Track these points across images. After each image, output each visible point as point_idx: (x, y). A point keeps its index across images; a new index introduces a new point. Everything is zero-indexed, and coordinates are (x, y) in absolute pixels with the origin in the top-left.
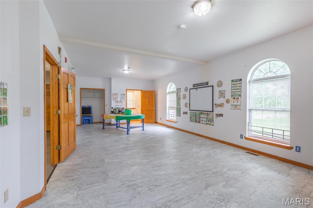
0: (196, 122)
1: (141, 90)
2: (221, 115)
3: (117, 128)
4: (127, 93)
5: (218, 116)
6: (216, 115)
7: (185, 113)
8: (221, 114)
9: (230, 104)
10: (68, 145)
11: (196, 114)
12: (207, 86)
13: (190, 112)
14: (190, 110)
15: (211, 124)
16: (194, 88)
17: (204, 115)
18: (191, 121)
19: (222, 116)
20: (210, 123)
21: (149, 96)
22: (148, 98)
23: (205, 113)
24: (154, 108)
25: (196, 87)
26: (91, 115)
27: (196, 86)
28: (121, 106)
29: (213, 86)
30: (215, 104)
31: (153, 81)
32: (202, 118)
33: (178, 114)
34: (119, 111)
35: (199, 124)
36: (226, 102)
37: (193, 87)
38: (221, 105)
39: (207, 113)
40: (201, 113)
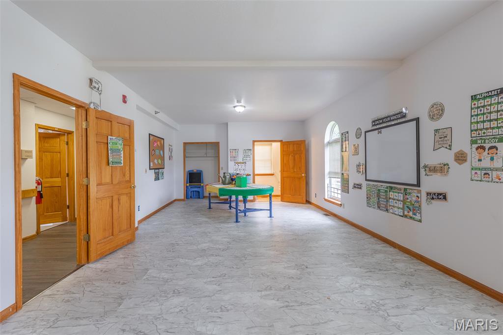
0: (379, 207)
1: (281, 141)
2: (441, 197)
3: (230, 209)
4: (255, 147)
5: (433, 198)
6: (428, 194)
7: (358, 186)
8: (441, 194)
9: (466, 166)
10: (113, 235)
11: (379, 190)
12: (404, 120)
13: (368, 185)
14: (366, 180)
15: (414, 216)
16: (375, 127)
17: (397, 194)
18: (369, 205)
19: (445, 198)
20: (411, 214)
21: (294, 151)
22: (292, 156)
23: (400, 189)
24: (303, 175)
25: (378, 127)
26: (202, 185)
27: (381, 124)
28: (244, 170)
29: (417, 120)
30: (425, 167)
31: (302, 123)
32: (394, 199)
33: (345, 188)
34: (232, 180)
35: (385, 213)
36: (456, 160)
37: (373, 126)
38: (442, 169)
39: (405, 190)
40: (391, 188)
